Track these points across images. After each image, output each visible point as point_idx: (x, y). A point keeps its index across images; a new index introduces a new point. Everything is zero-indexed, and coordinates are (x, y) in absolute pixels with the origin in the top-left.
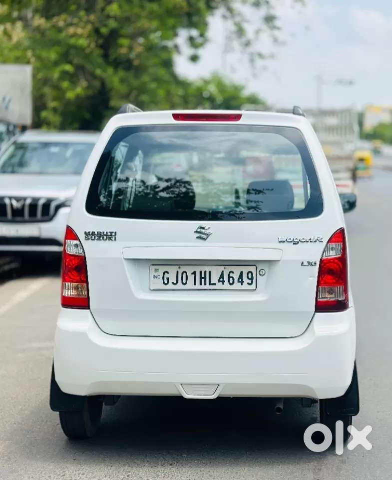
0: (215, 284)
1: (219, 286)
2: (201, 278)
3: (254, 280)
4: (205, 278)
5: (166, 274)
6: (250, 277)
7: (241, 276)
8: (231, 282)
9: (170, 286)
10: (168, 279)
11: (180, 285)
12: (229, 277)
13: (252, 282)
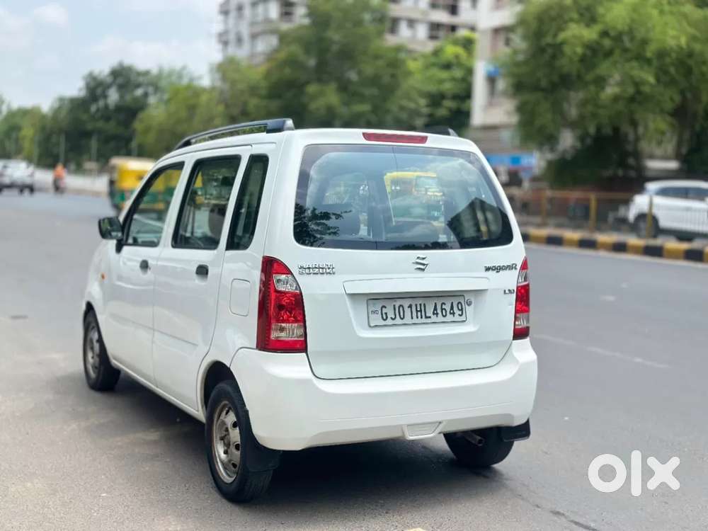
0: (430, 317)
1: (434, 318)
2: (417, 311)
3: (464, 312)
4: (421, 311)
5: (384, 309)
6: (460, 308)
7: (452, 308)
8: (444, 314)
9: (389, 322)
10: (386, 314)
11: (398, 321)
12: (442, 309)
13: (462, 313)
